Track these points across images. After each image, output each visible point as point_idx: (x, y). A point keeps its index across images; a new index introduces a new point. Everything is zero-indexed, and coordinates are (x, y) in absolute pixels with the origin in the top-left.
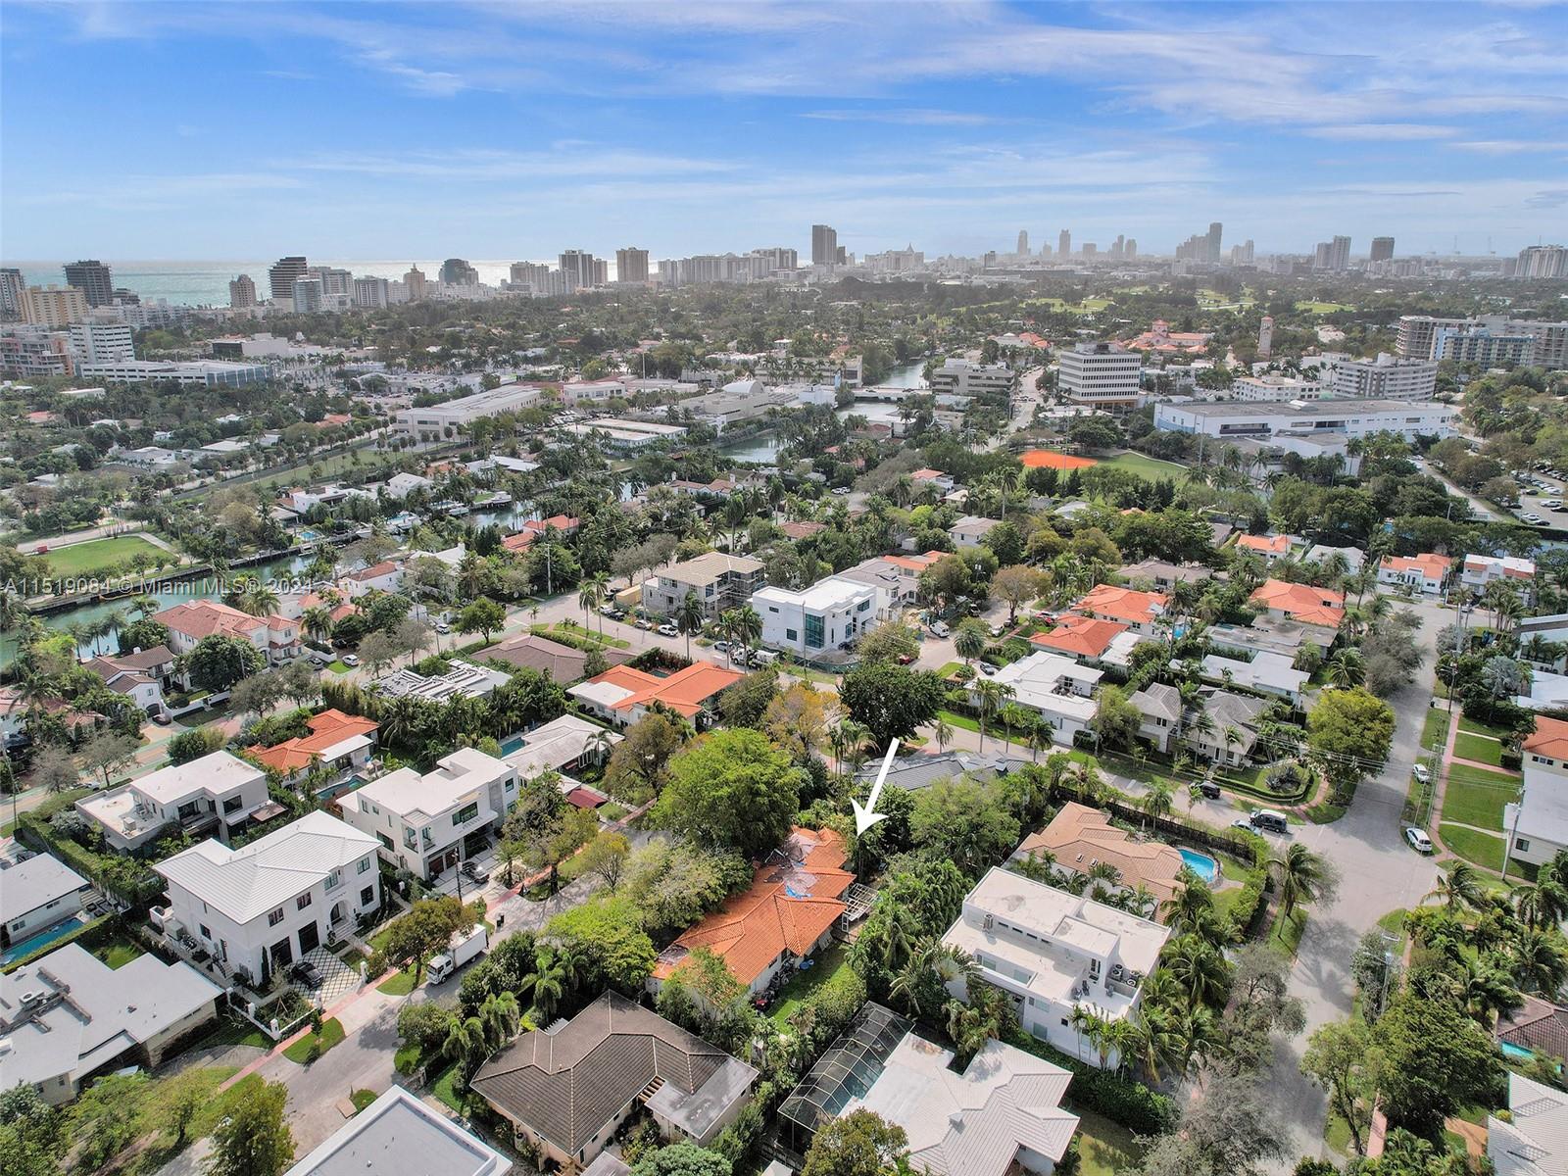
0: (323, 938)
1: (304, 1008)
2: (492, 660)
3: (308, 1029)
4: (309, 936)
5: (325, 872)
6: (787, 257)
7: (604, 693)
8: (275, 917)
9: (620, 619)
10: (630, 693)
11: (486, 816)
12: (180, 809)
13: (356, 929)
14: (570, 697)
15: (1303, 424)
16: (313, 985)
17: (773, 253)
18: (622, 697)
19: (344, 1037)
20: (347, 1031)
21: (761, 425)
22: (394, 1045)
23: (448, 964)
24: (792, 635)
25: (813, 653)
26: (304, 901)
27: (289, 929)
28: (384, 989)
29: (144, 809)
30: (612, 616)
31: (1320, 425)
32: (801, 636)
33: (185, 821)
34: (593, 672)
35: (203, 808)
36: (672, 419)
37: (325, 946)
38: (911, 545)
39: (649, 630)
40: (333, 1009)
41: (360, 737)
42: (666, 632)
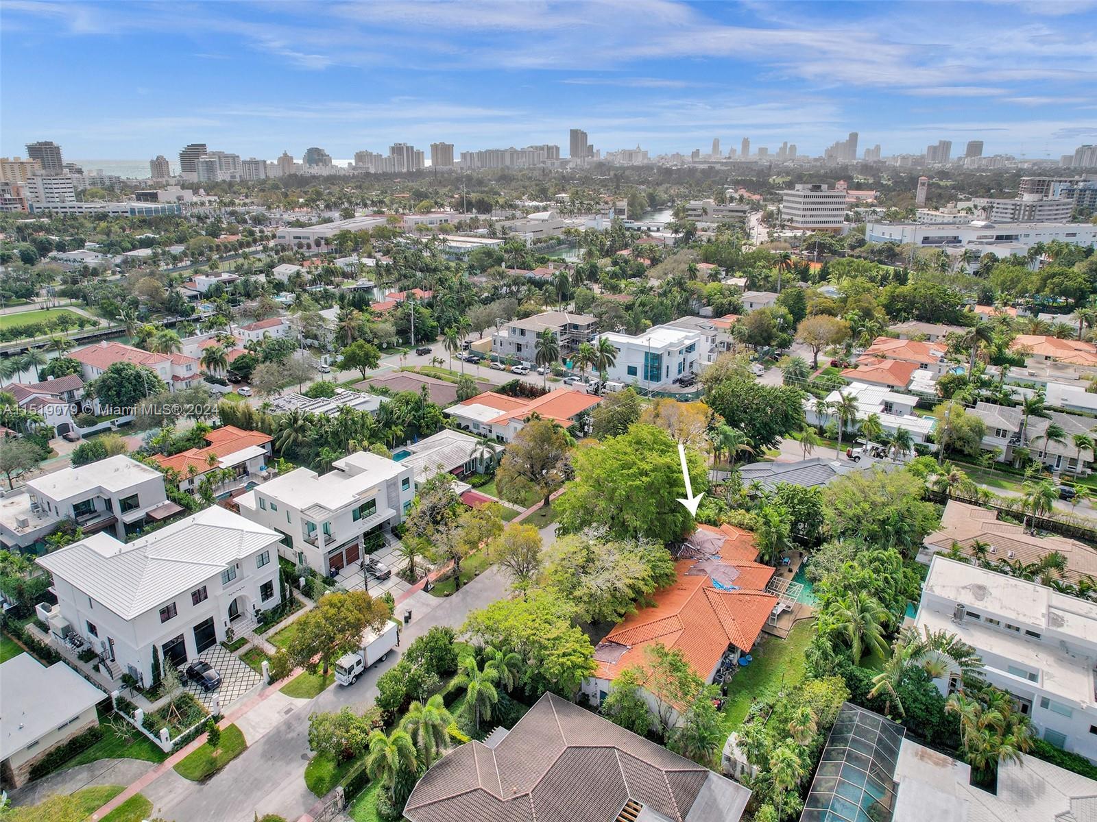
0: (220, 635)
1: (200, 713)
2: (372, 388)
3: (204, 738)
4: (205, 634)
5: (222, 564)
6: (552, 151)
7: (478, 412)
8: (167, 613)
9: (476, 363)
10: (502, 413)
11: (384, 513)
12: (76, 507)
13: (256, 626)
14: (447, 416)
15: (986, 237)
16: (210, 686)
17: (542, 148)
18: (496, 416)
19: (246, 748)
20: (249, 741)
21: (560, 242)
22: (304, 757)
23: (359, 663)
24: (632, 371)
26: (199, 596)
27: (183, 626)
28: (288, 691)
29: (40, 507)
30: (469, 360)
31: (999, 238)
32: (640, 372)
33: (80, 519)
34: (466, 394)
35: (99, 506)
36: (492, 235)
37: (223, 644)
38: (709, 310)
39: (504, 370)
40: (232, 714)
41: (255, 447)
42: (519, 371)
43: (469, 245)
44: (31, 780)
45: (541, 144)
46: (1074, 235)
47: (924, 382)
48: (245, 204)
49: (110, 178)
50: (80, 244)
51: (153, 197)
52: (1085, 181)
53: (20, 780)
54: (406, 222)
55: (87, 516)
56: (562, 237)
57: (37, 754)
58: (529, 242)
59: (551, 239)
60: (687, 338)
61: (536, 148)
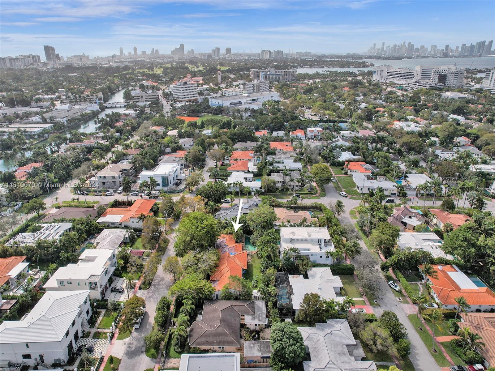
0: (80, 335)
4: (76, 336)
5: (78, 309)
6: (36, 58)
8: (67, 334)
10: (122, 216)
11: (111, 269)
13: (89, 326)
15: (249, 100)
18: (121, 218)
19: (120, 360)
20: (120, 357)
21: (80, 120)
22: (142, 352)
24: (158, 185)
25: (166, 189)
26: (73, 323)
27: (71, 336)
28: (120, 339)
31: (253, 100)
32: (161, 184)
34: (101, 212)
36: (45, 121)
38: (168, 150)
39: (102, 195)
40: (106, 354)
41: (21, 264)
42: (110, 194)
46: (273, 97)
47: (252, 167)
52: (269, 71)
56: (80, 117)
60: (173, 167)
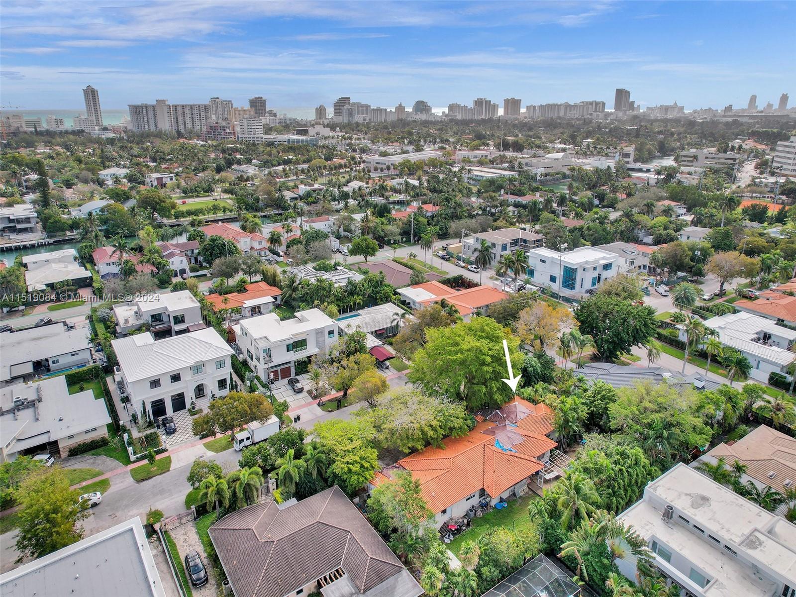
0: (188, 405)
1: (158, 444)
2: (360, 268)
4: (179, 402)
5: (191, 362)
6: (599, 106)
7: (419, 295)
8: (155, 383)
9: (447, 260)
10: (434, 296)
11: (312, 349)
12: (153, 316)
14: (396, 293)
16: (170, 432)
17: (591, 103)
18: (428, 298)
19: (168, 471)
20: (172, 467)
23: (248, 439)
24: (553, 279)
25: (567, 292)
26: (176, 378)
28: (208, 446)
29: (138, 314)
30: (443, 258)
32: (559, 280)
33: (154, 324)
34: (416, 282)
35: (165, 318)
36: (512, 168)
37: (188, 410)
38: (649, 239)
39: (463, 267)
40: (172, 450)
41: (270, 297)
42: (473, 269)
43: (490, 175)
44: (69, 456)
45: (591, 100)
48: (359, 139)
49: (290, 119)
50: (249, 161)
51: (305, 132)
53: (64, 454)
54: (458, 156)
55: (157, 323)
56: (568, 173)
57: (73, 443)
58: (538, 175)
59: (557, 174)
60: (604, 258)
61: (587, 103)
